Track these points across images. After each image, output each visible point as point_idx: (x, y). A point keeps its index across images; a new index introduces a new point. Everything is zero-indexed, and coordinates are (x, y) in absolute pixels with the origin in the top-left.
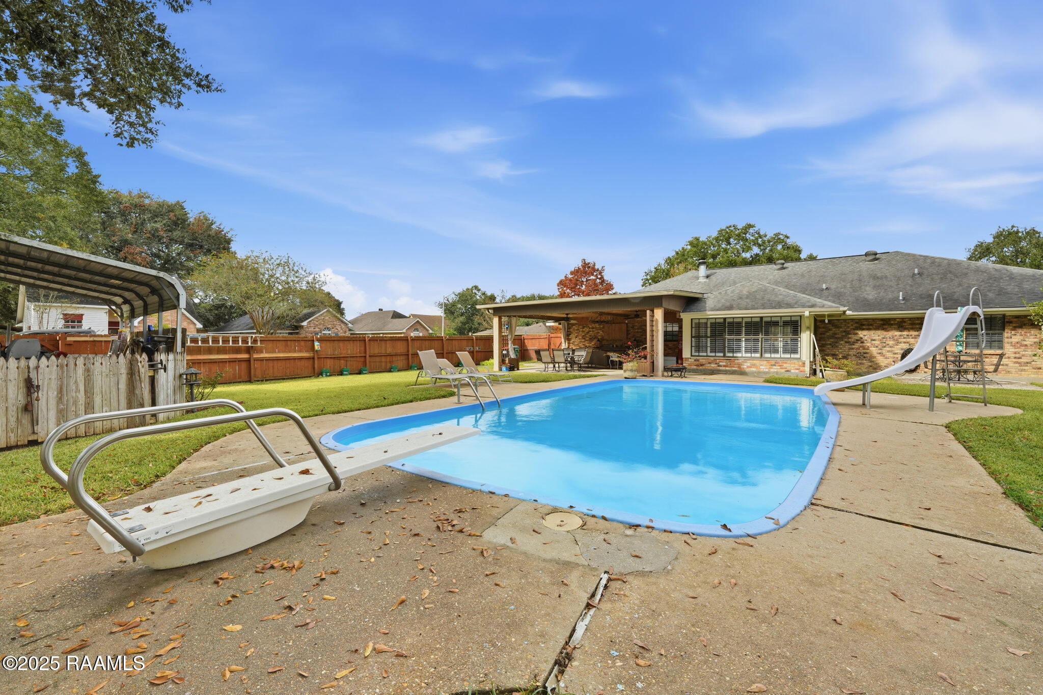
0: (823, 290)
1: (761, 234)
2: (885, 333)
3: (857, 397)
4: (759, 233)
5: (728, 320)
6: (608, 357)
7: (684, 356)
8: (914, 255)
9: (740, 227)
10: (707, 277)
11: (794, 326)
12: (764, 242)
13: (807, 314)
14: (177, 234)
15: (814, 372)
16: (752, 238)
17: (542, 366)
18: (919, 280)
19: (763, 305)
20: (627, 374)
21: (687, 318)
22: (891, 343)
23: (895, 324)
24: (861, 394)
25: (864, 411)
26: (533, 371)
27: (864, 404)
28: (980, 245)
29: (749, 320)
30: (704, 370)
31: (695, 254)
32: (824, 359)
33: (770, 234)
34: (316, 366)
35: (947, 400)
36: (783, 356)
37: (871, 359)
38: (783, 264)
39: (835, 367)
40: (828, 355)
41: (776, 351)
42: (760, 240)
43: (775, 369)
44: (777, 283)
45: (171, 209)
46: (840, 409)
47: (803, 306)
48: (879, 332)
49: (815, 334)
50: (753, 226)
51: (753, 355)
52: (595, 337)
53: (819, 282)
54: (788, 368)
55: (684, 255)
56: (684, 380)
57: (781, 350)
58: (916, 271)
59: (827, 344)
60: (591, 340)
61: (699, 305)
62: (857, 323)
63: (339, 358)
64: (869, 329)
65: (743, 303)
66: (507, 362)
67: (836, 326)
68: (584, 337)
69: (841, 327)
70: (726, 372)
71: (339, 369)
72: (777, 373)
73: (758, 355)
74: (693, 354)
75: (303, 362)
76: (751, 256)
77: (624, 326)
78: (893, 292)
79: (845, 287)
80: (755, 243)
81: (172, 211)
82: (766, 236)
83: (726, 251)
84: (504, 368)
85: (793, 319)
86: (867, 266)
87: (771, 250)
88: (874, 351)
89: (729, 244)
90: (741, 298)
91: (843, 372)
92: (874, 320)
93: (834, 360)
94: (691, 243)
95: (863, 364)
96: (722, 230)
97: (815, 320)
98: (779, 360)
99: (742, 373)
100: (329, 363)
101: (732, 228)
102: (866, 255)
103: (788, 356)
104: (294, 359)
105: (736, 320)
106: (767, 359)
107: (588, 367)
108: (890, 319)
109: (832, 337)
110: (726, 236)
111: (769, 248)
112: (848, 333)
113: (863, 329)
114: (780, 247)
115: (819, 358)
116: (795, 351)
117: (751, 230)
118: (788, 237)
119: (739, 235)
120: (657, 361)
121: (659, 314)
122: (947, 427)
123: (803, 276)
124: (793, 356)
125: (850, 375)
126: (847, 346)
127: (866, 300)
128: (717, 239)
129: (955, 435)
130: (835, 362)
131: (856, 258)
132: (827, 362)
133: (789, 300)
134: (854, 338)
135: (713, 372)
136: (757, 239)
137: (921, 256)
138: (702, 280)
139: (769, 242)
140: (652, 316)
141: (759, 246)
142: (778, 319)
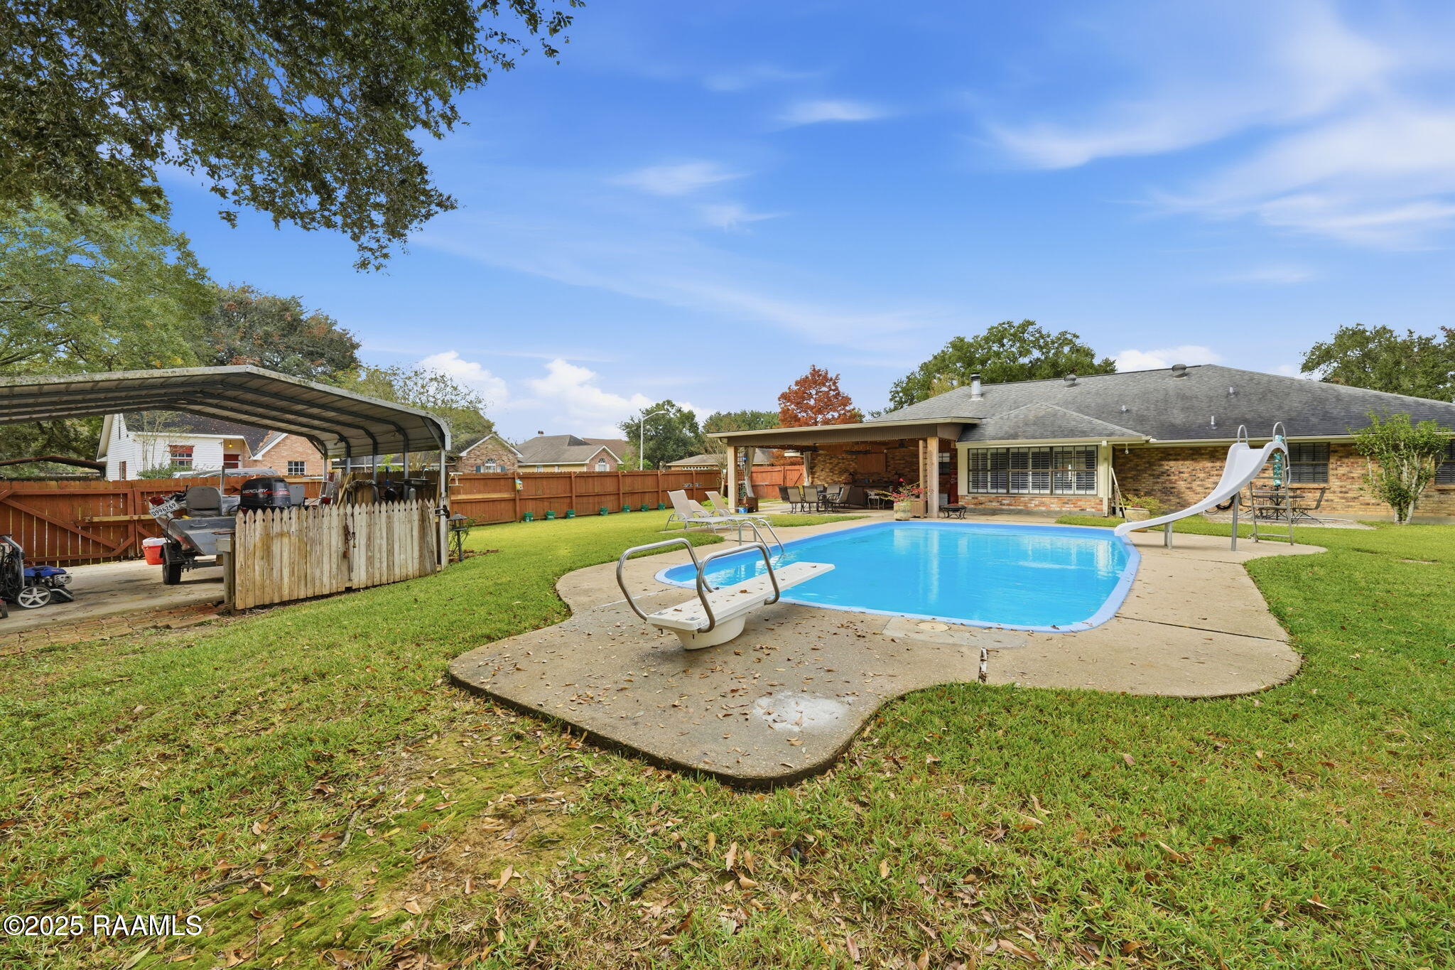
0: (1122, 412)
1: (1043, 333)
2: (1195, 464)
3: (1158, 538)
4: (1040, 332)
5: (1011, 451)
6: (867, 495)
7: (960, 493)
8: (1229, 370)
9: (1016, 324)
10: (982, 395)
11: (1089, 457)
12: (1046, 344)
13: (1104, 443)
14: (293, 339)
15: (1113, 511)
16: (1031, 338)
17: (788, 506)
18: (1234, 400)
19: (1053, 432)
20: (898, 516)
21: (962, 448)
22: (1202, 475)
23: (1206, 454)
24: (1162, 534)
25: (1165, 551)
26: (778, 513)
27: (1166, 545)
28: (1318, 348)
29: (1037, 450)
30: (984, 509)
31: (959, 359)
32: (1124, 496)
33: (1054, 334)
34: (518, 509)
35: (1253, 539)
36: (1077, 492)
37: (1179, 495)
38: (1074, 379)
39: (1137, 505)
40: (1128, 490)
41: (1070, 487)
42: (1042, 341)
43: (1066, 508)
44: (1066, 404)
45: (285, 307)
46: (1141, 549)
47: (1100, 435)
48: (1187, 463)
49: (1114, 467)
50: (1032, 324)
51: (1042, 492)
52: (846, 471)
53: (1117, 402)
54: (1083, 507)
55: (944, 360)
56: (963, 521)
57: (1074, 485)
58: (1231, 390)
59: (1127, 478)
60: (841, 474)
61: (977, 433)
62: (1162, 453)
63: (542, 499)
64: (1176, 460)
65: (1030, 430)
66: (745, 501)
67: (1138, 456)
68: (832, 470)
69: (1143, 458)
70: (1010, 512)
71: (542, 513)
72: (1070, 513)
73: (1048, 492)
74: (971, 490)
75: (503, 504)
76: (1031, 362)
77: (882, 457)
78: (1204, 415)
79: (1148, 409)
80: (1035, 343)
81: (287, 309)
82: (1049, 336)
83: (998, 354)
84: (741, 509)
85: (1088, 449)
86: (1173, 383)
87: (1056, 354)
88: (1182, 485)
89: (1003, 345)
90: (1026, 424)
91: (1146, 512)
92: (1182, 448)
93: (1135, 498)
94: (954, 345)
95: (1170, 500)
96: (993, 328)
97: (1114, 449)
98: (1072, 497)
99: (1029, 513)
100: (531, 505)
101: (1006, 326)
102: (1174, 369)
103: (1083, 492)
104: (494, 501)
105: (1021, 450)
106: (1059, 497)
107: (844, 507)
108: (1200, 448)
109: (1135, 468)
110: (997, 335)
111: (1053, 351)
112: (1151, 464)
113: (1170, 460)
114: (1066, 349)
115: (1118, 495)
116: (1090, 486)
117: (1031, 329)
118: (1078, 337)
119: (1014, 335)
120: (932, 499)
121: (933, 445)
122: (1245, 565)
123: (1097, 393)
124: (1088, 492)
125: (1153, 514)
126: (1152, 480)
127: (1173, 425)
128: (987, 340)
129: (1249, 571)
130: (1136, 500)
131: (1162, 372)
132: (1127, 499)
133: (1084, 426)
134: (1159, 470)
135: (994, 512)
136: (1037, 340)
137: (1238, 371)
138: (976, 399)
139: (1053, 342)
140: (926, 447)
141: (1041, 348)
142: (1071, 449)
